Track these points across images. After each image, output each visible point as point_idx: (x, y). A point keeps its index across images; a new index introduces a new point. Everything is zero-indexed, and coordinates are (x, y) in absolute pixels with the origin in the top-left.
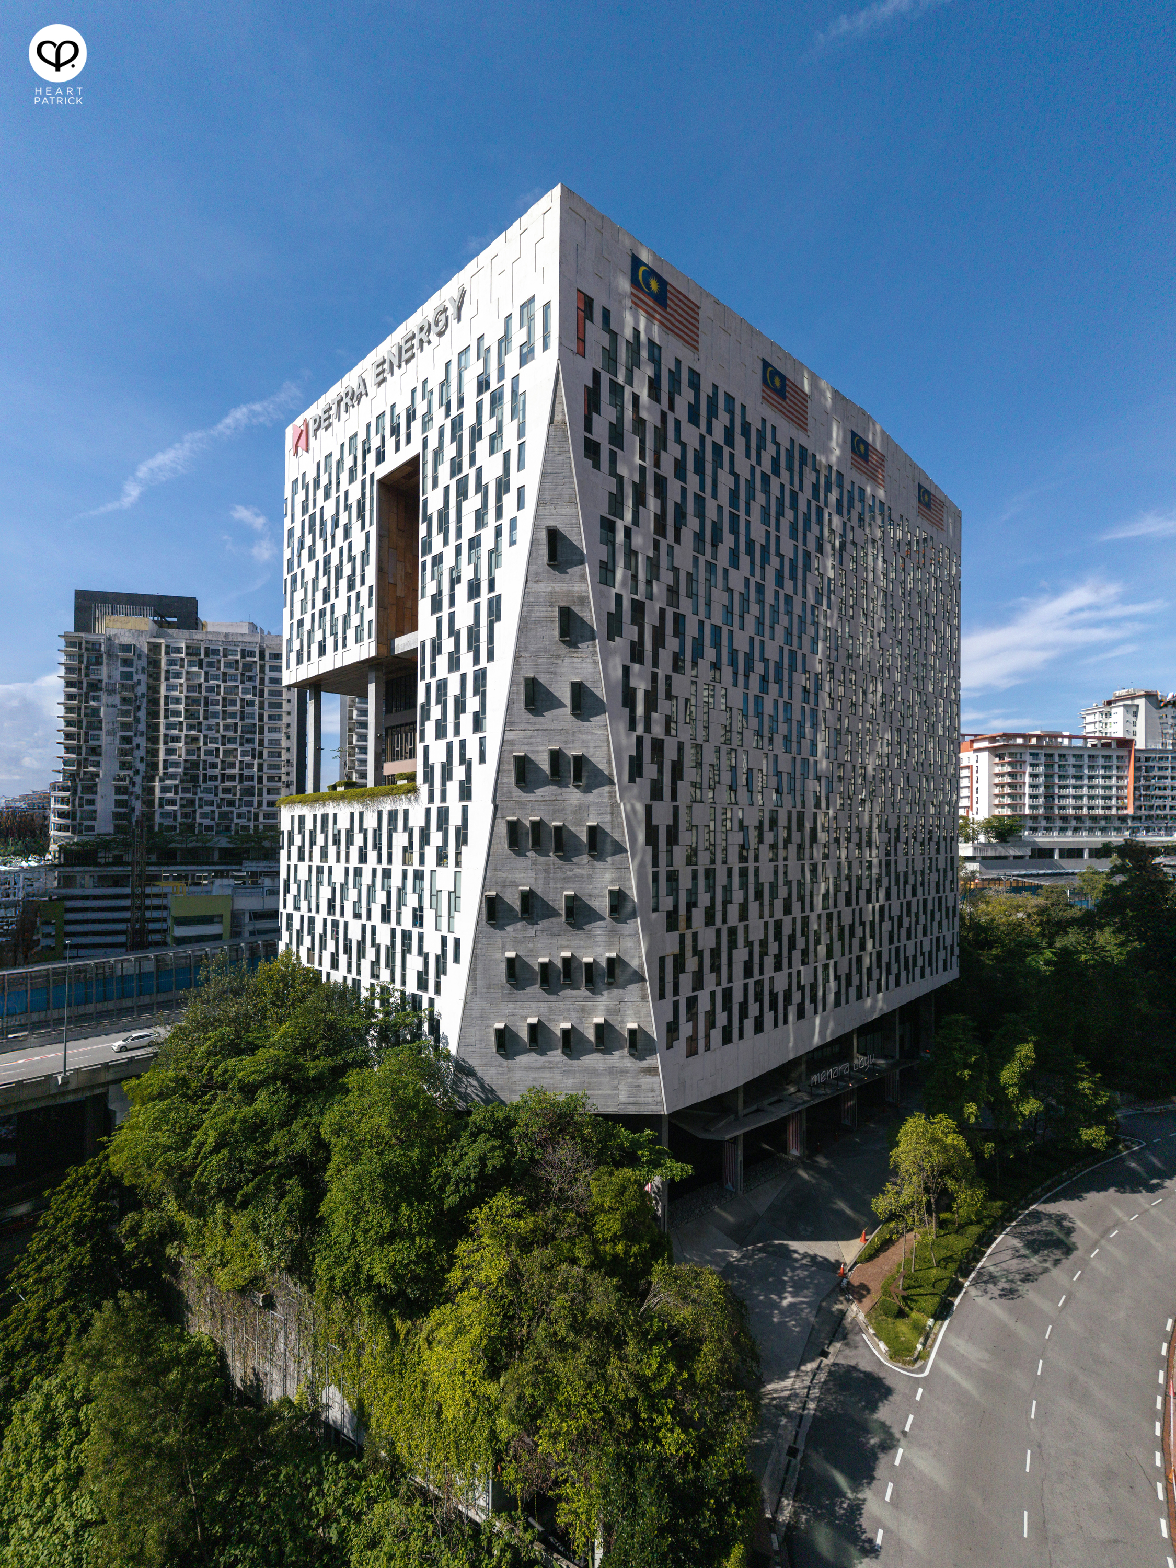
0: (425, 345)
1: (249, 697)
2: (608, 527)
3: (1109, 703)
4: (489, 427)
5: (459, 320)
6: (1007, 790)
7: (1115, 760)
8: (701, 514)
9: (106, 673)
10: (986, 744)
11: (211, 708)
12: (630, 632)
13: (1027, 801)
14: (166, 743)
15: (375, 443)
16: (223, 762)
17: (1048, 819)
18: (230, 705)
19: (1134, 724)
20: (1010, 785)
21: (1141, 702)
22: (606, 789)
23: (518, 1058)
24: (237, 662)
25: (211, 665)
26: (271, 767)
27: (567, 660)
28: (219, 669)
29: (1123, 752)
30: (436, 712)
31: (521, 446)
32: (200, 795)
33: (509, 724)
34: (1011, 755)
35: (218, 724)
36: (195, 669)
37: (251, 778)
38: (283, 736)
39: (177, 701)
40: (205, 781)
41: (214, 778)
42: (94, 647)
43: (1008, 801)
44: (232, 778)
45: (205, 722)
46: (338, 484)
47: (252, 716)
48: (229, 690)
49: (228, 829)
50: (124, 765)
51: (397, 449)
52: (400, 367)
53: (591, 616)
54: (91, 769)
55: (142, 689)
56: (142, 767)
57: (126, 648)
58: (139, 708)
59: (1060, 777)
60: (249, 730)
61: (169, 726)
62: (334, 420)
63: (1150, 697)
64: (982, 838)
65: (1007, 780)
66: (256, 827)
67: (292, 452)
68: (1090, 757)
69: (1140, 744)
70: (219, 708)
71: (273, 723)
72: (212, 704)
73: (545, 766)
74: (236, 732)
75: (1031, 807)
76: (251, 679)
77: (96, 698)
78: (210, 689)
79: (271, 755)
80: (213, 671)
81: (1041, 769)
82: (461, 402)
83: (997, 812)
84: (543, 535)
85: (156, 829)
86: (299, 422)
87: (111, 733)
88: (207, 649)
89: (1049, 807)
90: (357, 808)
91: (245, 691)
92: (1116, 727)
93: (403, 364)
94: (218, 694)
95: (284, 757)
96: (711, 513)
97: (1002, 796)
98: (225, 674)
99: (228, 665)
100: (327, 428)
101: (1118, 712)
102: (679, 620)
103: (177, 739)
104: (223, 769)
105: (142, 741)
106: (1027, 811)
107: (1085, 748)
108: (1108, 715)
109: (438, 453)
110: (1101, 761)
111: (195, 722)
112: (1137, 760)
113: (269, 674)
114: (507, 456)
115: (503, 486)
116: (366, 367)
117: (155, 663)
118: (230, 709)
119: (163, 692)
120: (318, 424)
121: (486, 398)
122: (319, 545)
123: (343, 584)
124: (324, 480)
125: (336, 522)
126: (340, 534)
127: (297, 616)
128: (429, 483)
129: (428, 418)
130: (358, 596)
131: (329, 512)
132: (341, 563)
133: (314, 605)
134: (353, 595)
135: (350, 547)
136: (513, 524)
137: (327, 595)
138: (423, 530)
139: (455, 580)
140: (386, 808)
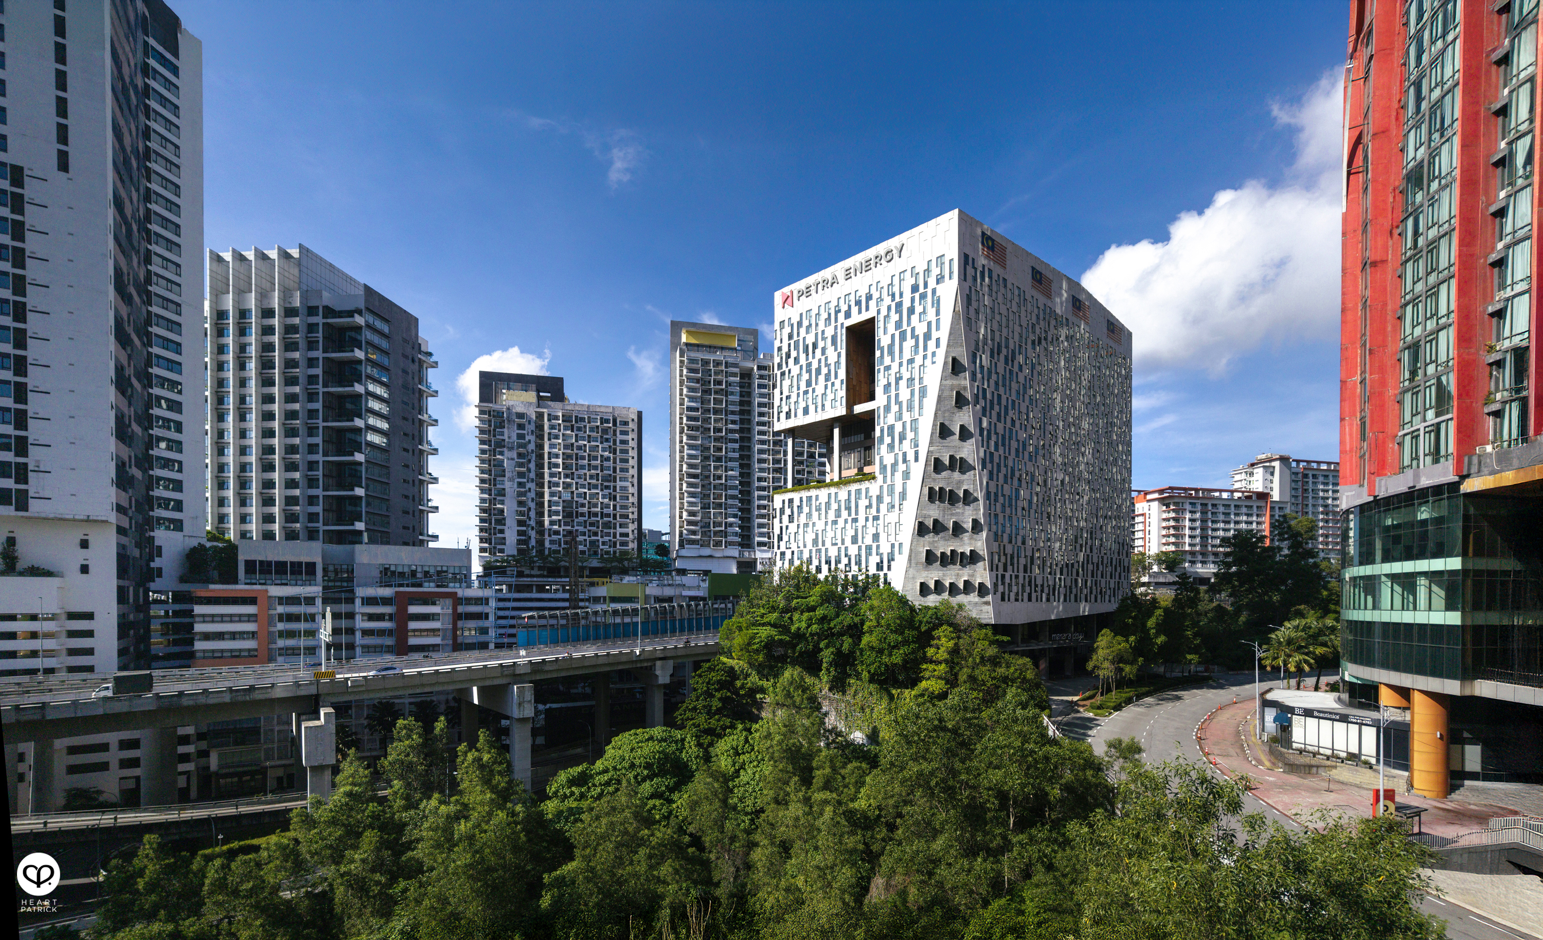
0: (879, 265)
1: (606, 454)
2: (974, 356)
3: (1253, 465)
4: (919, 309)
5: (900, 257)
6: (1172, 531)
7: (1255, 509)
8: (1007, 347)
9: (510, 434)
10: (1156, 496)
11: (581, 462)
12: (982, 402)
13: (1187, 540)
14: (549, 487)
15: (844, 308)
16: (589, 503)
17: (1203, 554)
18: (593, 460)
19: (1272, 482)
20: (1174, 527)
21: (1277, 464)
22: (972, 472)
23: (929, 597)
24: (597, 427)
26: (622, 507)
27: (958, 415)
28: (585, 432)
29: (1261, 503)
30: (887, 440)
31: (938, 321)
33: (931, 443)
34: (1175, 504)
35: (585, 474)
36: (569, 432)
37: (608, 515)
38: (628, 484)
39: (557, 456)
41: (583, 515)
42: (499, 414)
43: (1172, 540)
44: (596, 515)
45: (576, 473)
46: (817, 325)
47: (608, 468)
48: (593, 449)
49: (596, 553)
50: (521, 504)
51: (860, 312)
52: (860, 273)
53: (968, 395)
54: (499, 506)
55: (532, 446)
56: (532, 505)
57: (521, 416)
58: (529, 461)
59: (1213, 522)
60: (607, 479)
61: (552, 475)
62: (812, 293)
63: (1284, 460)
64: (1155, 568)
65: (1172, 523)
66: (615, 552)
67: (780, 306)
68: (1236, 506)
69: (1276, 496)
70: (586, 462)
71: (623, 474)
72: (581, 459)
73: (947, 463)
74: (598, 480)
75: (1190, 545)
76: (607, 440)
77: (502, 453)
78: (579, 448)
79: (622, 498)
80: (581, 434)
81: (1198, 515)
82: (901, 295)
83: (1164, 549)
84: (950, 359)
85: (547, 552)
86: (786, 290)
87: (511, 480)
88: (576, 417)
89: (1204, 545)
91: (604, 450)
92: (1257, 483)
93: (864, 273)
94: (585, 451)
96: (1011, 346)
97: (1168, 536)
98: (589, 436)
100: (807, 297)
101: (1259, 472)
102: (999, 396)
103: (557, 485)
104: (589, 508)
105: (532, 485)
106: (1187, 548)
107: (1232, 499)
108: (1251, 474)
109: (887, 317)
110: (1244, 510)
111: (569, 472)
112: (1272, 508)
113: (620, 437)
114: (929, 324)
115: (927, 336)
116: (838, 269)
117: (540, 427)
118: (593, 463)
119: (546, 449)
120: (801, 294)
121: (917, 295)
122: (803, 357)
123: (822, 378)
124: (805, 323)
125: (815, 346)
126: (818, 352)
127: (786, 393)
128: (881, 331)
129: (880, 299)
130: (833, 384)
131: (810, 340)
132: (820, 367)
133: (798, 389)
134: (829, 384)
135: (826, 359)
136: (934, 354)
137: (809, 383)
138: (878, 354)
139: (898, 379)
140: (854, 489)
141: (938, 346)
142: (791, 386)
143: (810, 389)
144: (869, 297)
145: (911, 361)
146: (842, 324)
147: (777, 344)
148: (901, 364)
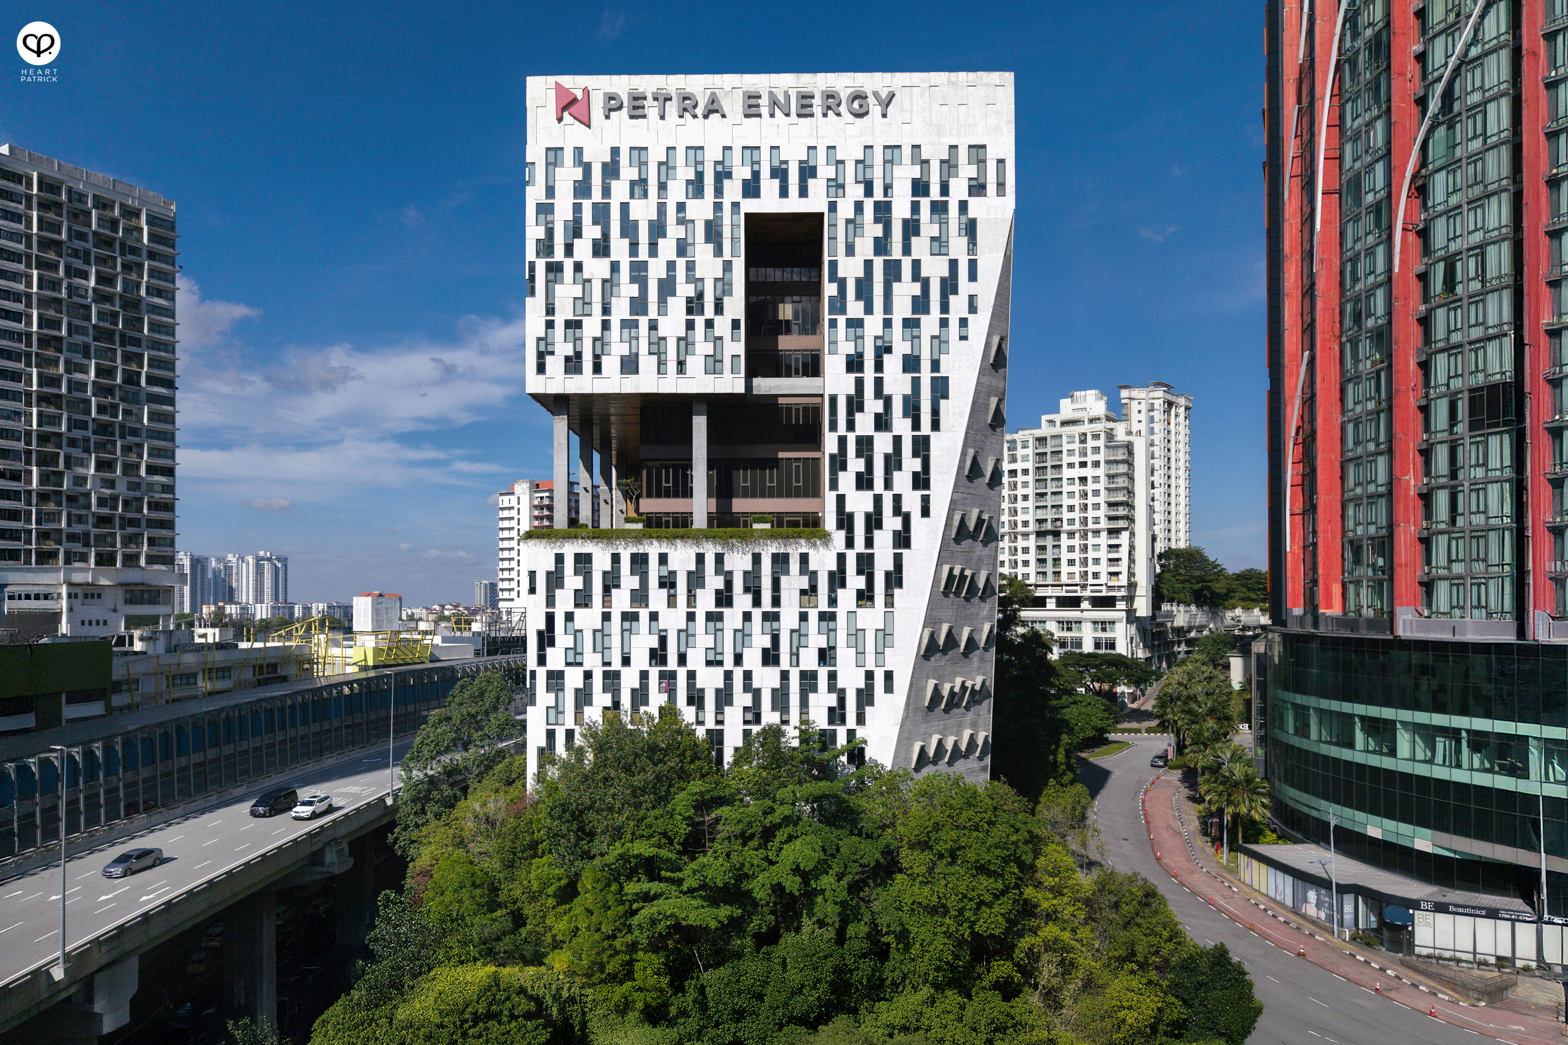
4: (929, 230)
15: (741, 172)
30: (855, 465)
31: (972, 263)
51: (783, 194)
52: (787, 115)
62: (652, 114)
73: (972, 525)
84: (996, 340)
90: (710, 550)
109: (854, 225)
114: (954, 263)
115: (949, 288)
129: (837, 183)
136: (963, 323)
139: (883, 349)
140: (768, 551)
141: (973, 307)
144: (808, 170)
145: (911, 325)
146: (736, 206)
148: (887, 324)
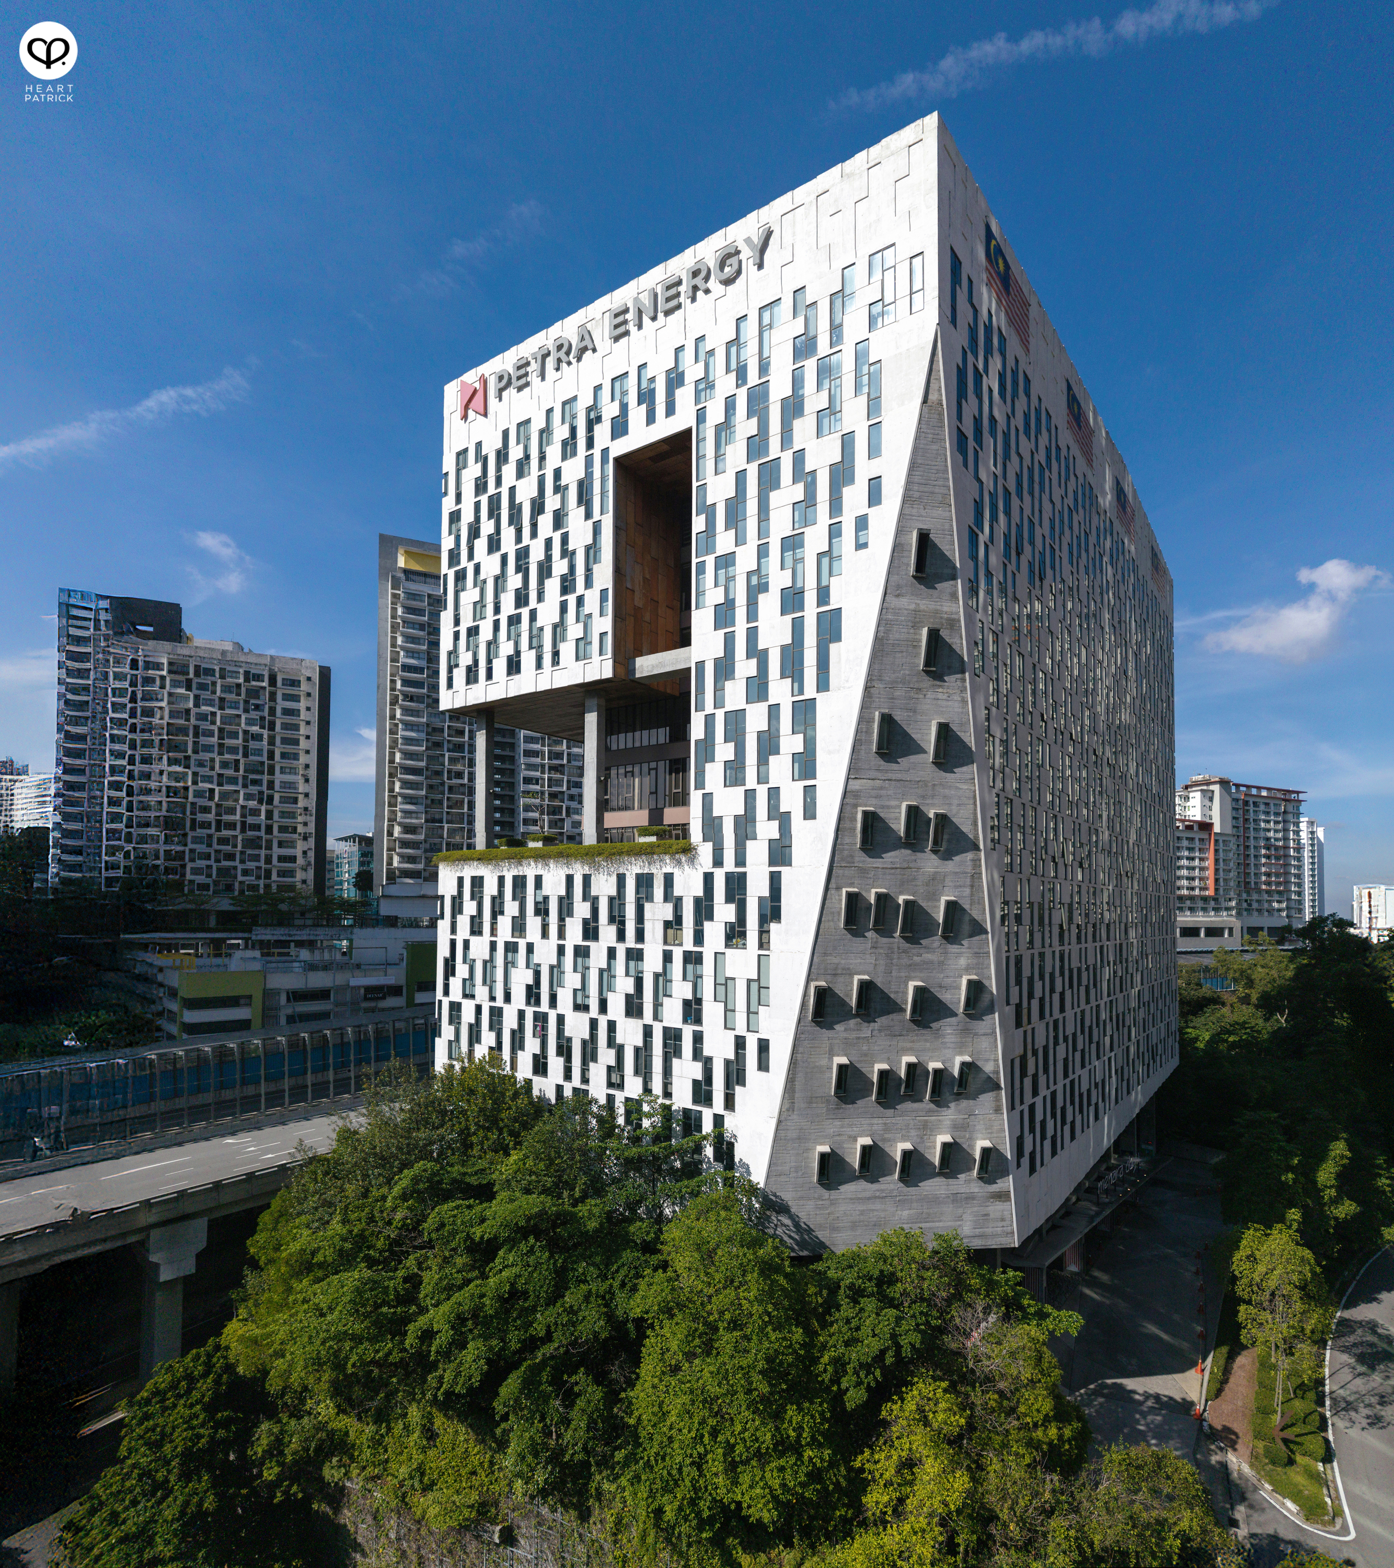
0: (700, 294)
1: (255, 729)
4: (815, 401)
5: (760, 266)
8: (1032, 541)
11: (203, 740)
15: (610, 410)
16: (218, 806)
18: (229, 737)
22: (969, 855)
23: (843, 1188)
24: (238, 686)
25: (202, 687)
26: (284, 814)
27: (930, 695)
28: (214, 692)
30: (724, 751)
31: (874, 428)
32: (190, 846)
33: (855, 773)
35: (213, 760)
36: (182, 691)
37: (256, 827)
40: (193, 828)
41: (206, 825)
44: (231, 826)
45: (194, 757)
46: (542, 458)
47: (258, 752)
48: (226, 720)
49: (228, 888)
51: (651, 419)
52: (654, 319)
53: (961, 643)
60: (255, 769)
62: (534, 379)
66: (267, 886)
67: (458, 415)
70: (214, 740)
71: (288, 763)
72: (204, 735)
73: (900, 825)
74: (237, 770)
76: (257, 707)
78: (202, 717)
79: (283, 799)
80: (205, 695)
82: (764, 368)
84: (911, 539)
86: (471, 377)
88: (197, 668)
90: (578, 871)
91: (250, 722)
93: (660, 315)
94: (213, 723)
95: (302, 803)
98: (222, 700)
99: (227, 689)
100: (520, 389)
104: (218, 814)
109: (724, 429)
113: (282, 704)
114: (848, 440)
115: (842, 475)
116: (595, 314)
118: (228, 742)
120: (505, 382)
121: (810, 365)
122: (508, 534)
123: (553, 586)
124: (516, 453)
125: (538, 507)
126: (545, 522)
127: (467, 622)
128: (710, 464)
129: (705, 385)
130: (580, 601)
131: (526, 491)
132: (549, 557)
133: (497, 610)
134: (572, 599)
135: (565, 539)
136: (862, 523)
137: (521, 599)
138: (698, 524)
139: (757, 587)
140: (633, 869)
141: (875, 495)
142: (479, 605)
143: (525, 612)
144: (675, 379)
145: (792, 543)
146: (605, 451)
147: (448, 504)
148: (762, 552)
